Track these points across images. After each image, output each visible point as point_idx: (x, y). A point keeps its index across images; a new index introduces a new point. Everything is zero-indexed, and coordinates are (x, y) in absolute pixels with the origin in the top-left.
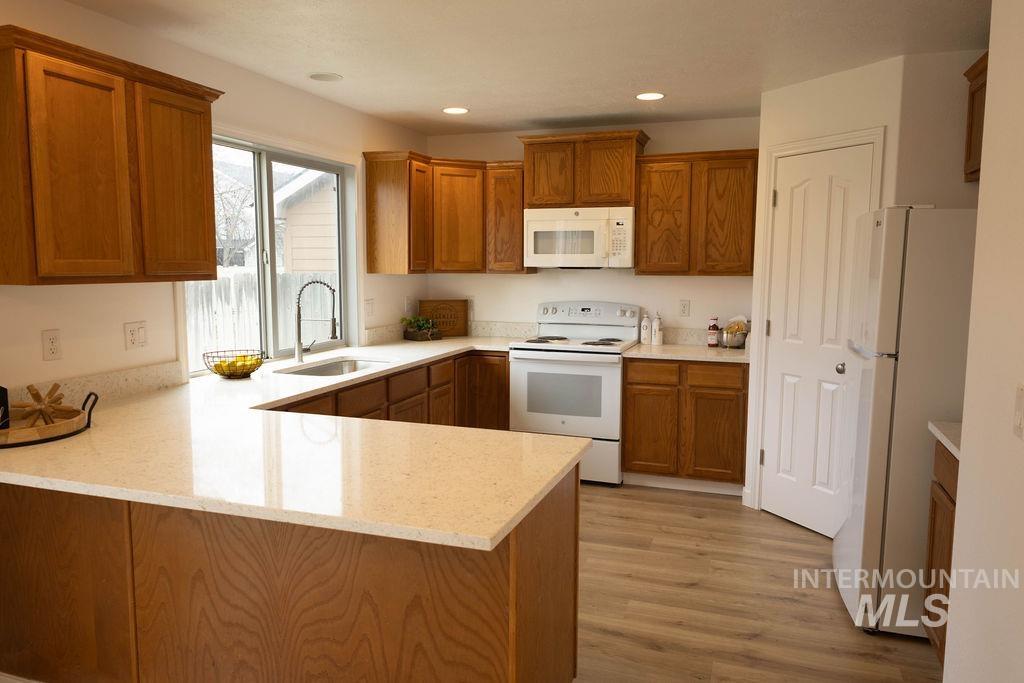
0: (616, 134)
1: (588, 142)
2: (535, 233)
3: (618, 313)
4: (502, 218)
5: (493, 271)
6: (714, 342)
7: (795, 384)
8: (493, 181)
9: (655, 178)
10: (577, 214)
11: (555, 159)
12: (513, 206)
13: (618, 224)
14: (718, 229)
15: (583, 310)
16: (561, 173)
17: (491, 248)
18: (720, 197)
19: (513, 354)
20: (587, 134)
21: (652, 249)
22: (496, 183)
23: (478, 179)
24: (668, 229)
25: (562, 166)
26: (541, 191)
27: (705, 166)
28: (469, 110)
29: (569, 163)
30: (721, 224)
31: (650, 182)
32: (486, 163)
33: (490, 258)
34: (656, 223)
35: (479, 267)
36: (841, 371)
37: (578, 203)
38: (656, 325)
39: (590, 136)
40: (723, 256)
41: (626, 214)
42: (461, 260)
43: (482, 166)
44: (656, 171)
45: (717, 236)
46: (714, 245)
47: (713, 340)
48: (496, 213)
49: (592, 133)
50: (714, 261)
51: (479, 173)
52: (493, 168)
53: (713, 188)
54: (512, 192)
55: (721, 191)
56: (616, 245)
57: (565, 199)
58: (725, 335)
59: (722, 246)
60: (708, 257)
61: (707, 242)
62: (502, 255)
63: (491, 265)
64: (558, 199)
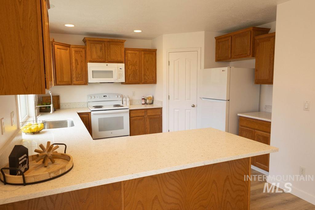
0: (119, 41)
1: (110, 42)
2: (92, 71)
3: (116, 96)
4: (78, 65)
5: (75, 84)
6: (144, 103)
7: (178, 111)
8: (74, 52)
9: (129, 55)
10: (107, 65)
11: (98, 46)
12: (82, 62)
13: (120, 69)
14: (147, 71)
15: (104, 96)
16: (101, 51)
17: (74, 76)
18: (147, 62)
19: (92, 113)
20: (109, 39)
21: (129, 76)
22: (75, 53)
23: (68, 51)
24: (133, 71)
25: (101, 49)
26: (94, 57)
27: (143, 53)
28: (75, 26)
29: (103, 48)
30: (148, 69)
31: (128, 57)
32: (70, 45)
33: (74, 80)
34: (130, 69)
35: (70, 83)
36: (194, 106)
37: (107, 61)
38: (128, 100)
39: (110, 40)
40: (149, 78)
41: (122, 65)
42: (65, 81)
43: (68, 46)
44: (129, 53)
45: (147, 73)
46: (146, 75)
47: (143, 102)
48: (75, 63)
49: (111, 39)
50: (146, 80)
51: (68, 48)
52: (72, 47)
53: (145, 59)
54: (81, 56)
55: (147, 60)
56: (120, 75)
57: (103, 60)
58: (148, 101)
59: (148, 76)
60: (145, 79)
61: (145, 75)
62: (79, 79)
63: (75, 82)
64: (100, 60)
